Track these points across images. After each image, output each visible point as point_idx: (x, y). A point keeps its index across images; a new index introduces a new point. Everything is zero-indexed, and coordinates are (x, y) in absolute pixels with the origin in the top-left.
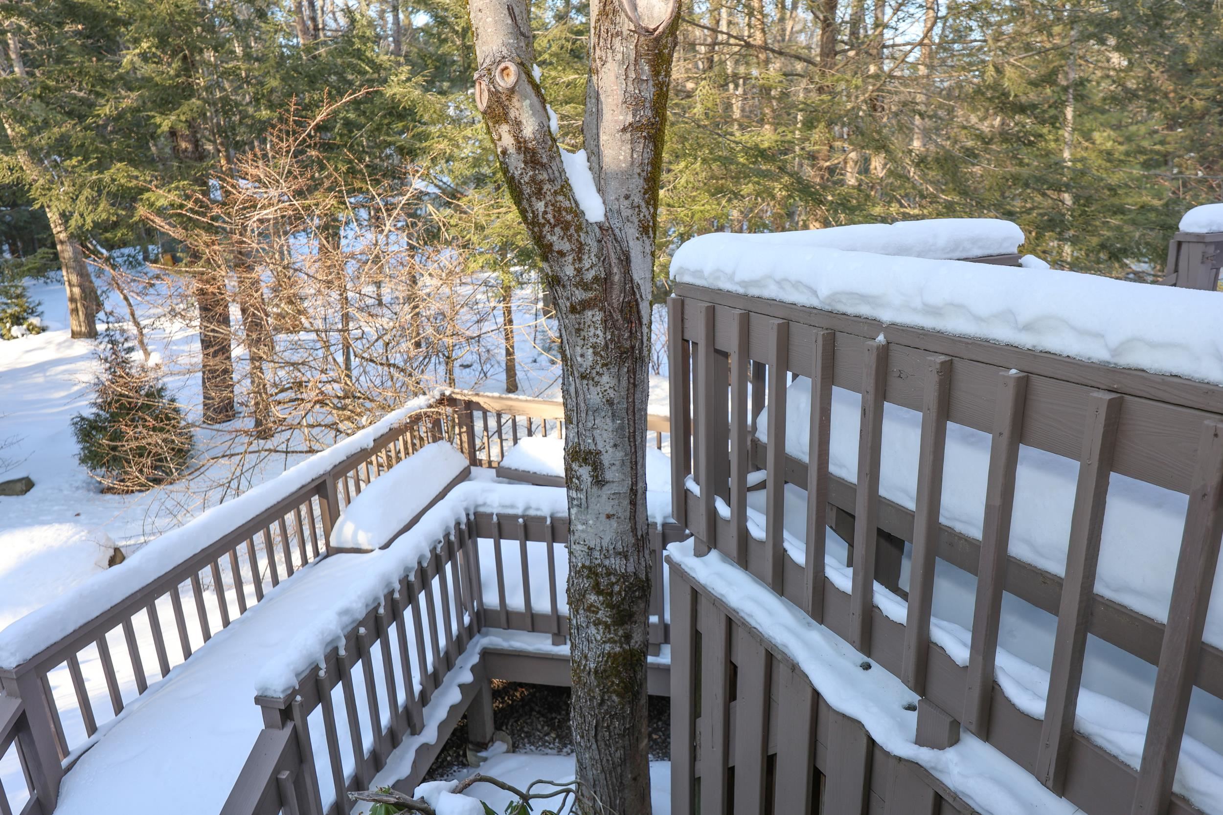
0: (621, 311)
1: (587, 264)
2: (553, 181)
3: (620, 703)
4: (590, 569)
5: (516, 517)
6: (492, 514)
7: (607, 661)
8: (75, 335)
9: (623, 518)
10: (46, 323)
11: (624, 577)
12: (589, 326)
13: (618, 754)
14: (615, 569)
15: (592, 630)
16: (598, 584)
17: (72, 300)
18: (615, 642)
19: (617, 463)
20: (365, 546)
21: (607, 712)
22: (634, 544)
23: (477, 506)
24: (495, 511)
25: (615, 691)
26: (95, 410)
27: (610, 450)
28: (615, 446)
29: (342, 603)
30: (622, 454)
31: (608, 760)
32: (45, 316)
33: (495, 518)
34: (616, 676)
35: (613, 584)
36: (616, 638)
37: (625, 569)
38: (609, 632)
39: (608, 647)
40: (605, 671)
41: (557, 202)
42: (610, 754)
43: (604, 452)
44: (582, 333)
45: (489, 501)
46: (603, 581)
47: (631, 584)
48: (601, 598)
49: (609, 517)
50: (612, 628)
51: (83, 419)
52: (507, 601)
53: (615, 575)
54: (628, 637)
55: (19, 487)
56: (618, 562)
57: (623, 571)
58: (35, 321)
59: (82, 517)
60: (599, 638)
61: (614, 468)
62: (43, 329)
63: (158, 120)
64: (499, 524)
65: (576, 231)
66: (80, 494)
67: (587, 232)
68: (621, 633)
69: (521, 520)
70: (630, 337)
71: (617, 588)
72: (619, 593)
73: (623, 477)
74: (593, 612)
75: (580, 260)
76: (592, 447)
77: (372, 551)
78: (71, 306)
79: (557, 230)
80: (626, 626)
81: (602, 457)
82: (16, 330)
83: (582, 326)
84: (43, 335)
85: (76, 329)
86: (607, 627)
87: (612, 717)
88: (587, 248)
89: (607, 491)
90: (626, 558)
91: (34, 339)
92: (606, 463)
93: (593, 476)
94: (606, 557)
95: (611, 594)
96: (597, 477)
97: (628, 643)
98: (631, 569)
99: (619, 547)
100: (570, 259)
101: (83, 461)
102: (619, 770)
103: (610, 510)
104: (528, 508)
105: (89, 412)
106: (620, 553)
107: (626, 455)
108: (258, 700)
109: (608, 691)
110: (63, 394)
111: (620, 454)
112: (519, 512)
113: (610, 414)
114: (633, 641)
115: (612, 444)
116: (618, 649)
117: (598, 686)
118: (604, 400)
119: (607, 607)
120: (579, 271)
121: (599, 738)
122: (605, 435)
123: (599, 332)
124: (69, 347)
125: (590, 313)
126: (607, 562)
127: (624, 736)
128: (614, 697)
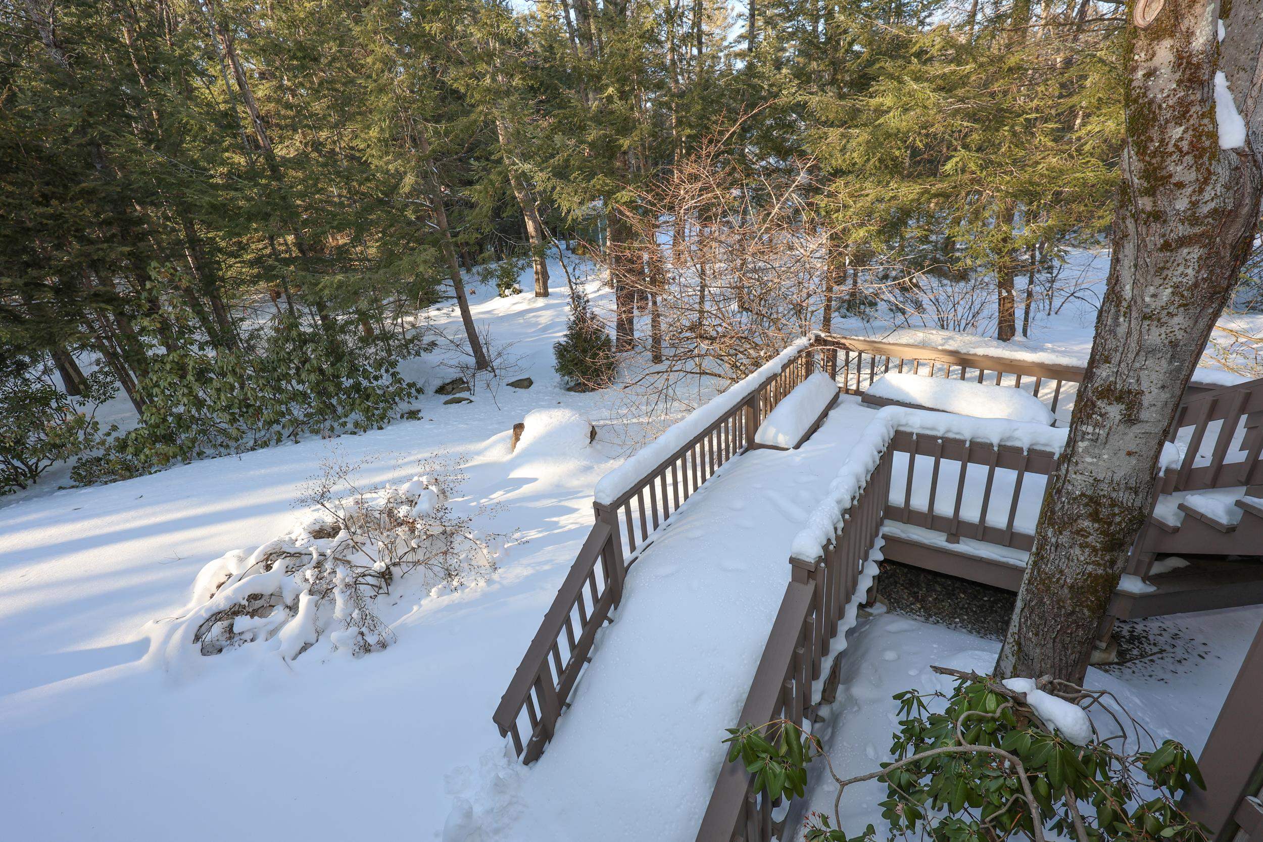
0: (1233, 247)
1: (1207, 196)
2: (1205, 102)
3: (1090, 617)
4: (1091, 499)
5: (936, 438)
6: (912, 434)
7: (1086, 580)
8: (538, 295)
9: (1145, 456)
10: (522, 288)
11: (1129, 509)
12: (1178, 265)
13: (1073, 657)
14: (1122, 502)
15: (1077, 551)
16: (1097, 512)
17: (537, 273)
18: (1099, 565)
19: (1159, 404)
20: (783, 445)
21: (1075, 622)
22: (1148, 482)
23: (899, 425)
24: (915, 431)
25: (1087, 606)
26: (565, 339)
27: (1155, 391)
28: (1163, 387)
29: (836, 495)
30: (1168, 395)
31: (1061, 660)
32: (521, 283)
33: (915, 437)
34: (1092, 594)
35: (1114, 515)
36: (1101, 562)
37: (1133, 504)
38: (1096, 556)
39: (1090, 568)
40: (1082, 588)
41: (1200, 125)
42: (1065, 655)
43: (1146, 393)
44: (1165, 272)
45: (910, 423)
46: (1104, 512)
47: (1134, 517)
48: (1096, 525)
49: (1129, 454)
50: (1100, 553)
51: (561, 344)
52: (911, 502)
53: (1119, 507)
54: (1113, 563)
55: (526, 383)
56: (1126, 495)
57: (1130, 504)
58: (516, 286)
59: (562, 404)
60: (1082, 559)
61: (1153, 408)
62: (521, 291)
63: (621, 141)
64: (918, 442)
65: (1210, 159)
66: (557, 390)
67: (1219, 160)
68: (1107, 558)
69: (940, 441)
70: (1230, 276)
71: (1118, 519)
72: (1119, 523)
73: (1160, 418)
74: (1082, 536)
75: (1201, 191)
76: (1134, 387)
77: (787, 449)
78: (535, 277)
79: (1189, 159)
80: (1114, 553)
81: (1143, 397)
82: (507, 292)
83: (1169, 265)
84: (520, 295)
85: (538, 291)
86: (1094, 550)
87: (1078, 627)
88: (1214, 178)
89: (1136, 429)
90: (1136, 493)
91: (517, 298)
92: (1146, 403)
93: (1125, 415)
94: (1114, 490)
95: (1110, 524)
96: (1130, 415)
97: (1112, 567)
98: (1138, 503)
99: (1132, 483)
100: (1189, 190)
101: (557, 371)
102: (1070, 669)
103: (1132, 447)
104: (948, 431)
105: (563, 340)
106: (1131, 489)
107: (1171, 398)
108: (792, 560)
109: (1081, 605)
110: (533, 330)
111: (1165, 396)
112: (939, 434)
113: (1169, 355)
114: (1116, 567)
115: (1159, 386)
116: (1100, 572)
117: (1070, 599)
118: (1166, 342)
119: (1100, 534)
120: (1194, 204)
121: (1057, 640)
122: (1154, 376)
123: (1190, 271)
124: (534, 302)
125: (1186, 251)
126: (1114, 495)
127: (1084, 643)
128: (1086, 611)
